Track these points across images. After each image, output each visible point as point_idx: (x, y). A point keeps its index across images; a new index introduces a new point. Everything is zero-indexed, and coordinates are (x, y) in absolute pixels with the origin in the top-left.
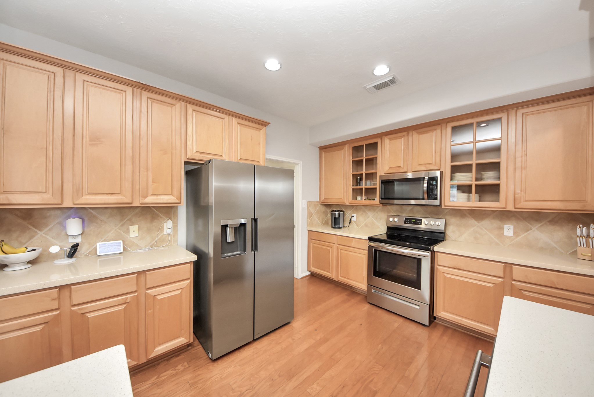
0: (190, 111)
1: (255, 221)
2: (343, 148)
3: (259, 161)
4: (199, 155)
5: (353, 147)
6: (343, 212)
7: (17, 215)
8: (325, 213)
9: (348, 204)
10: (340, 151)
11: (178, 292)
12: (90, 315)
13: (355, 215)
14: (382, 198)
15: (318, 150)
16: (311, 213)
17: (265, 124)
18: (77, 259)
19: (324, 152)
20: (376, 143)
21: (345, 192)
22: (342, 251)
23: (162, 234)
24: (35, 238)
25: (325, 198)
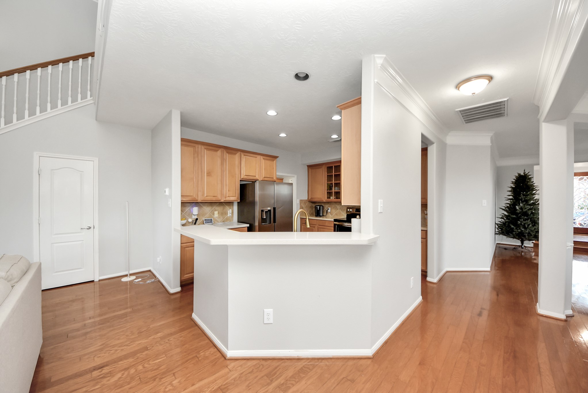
0: (242, 156)
1: (274, 209)
2: (322, 168)
3: (273, 178)
4: (246, 177)
5: (327, 167)
6: (323, 206)
8: (311, 207)
9: (324, 201)
10: (320, 169)
13: (330, 208)
15: (307, 167)
16: (303, 207)
17: (276, 157)
19: (310, 169)
20: (340, 166)
21: (323, 195)
23: (227, 216)
25: (311, 198)
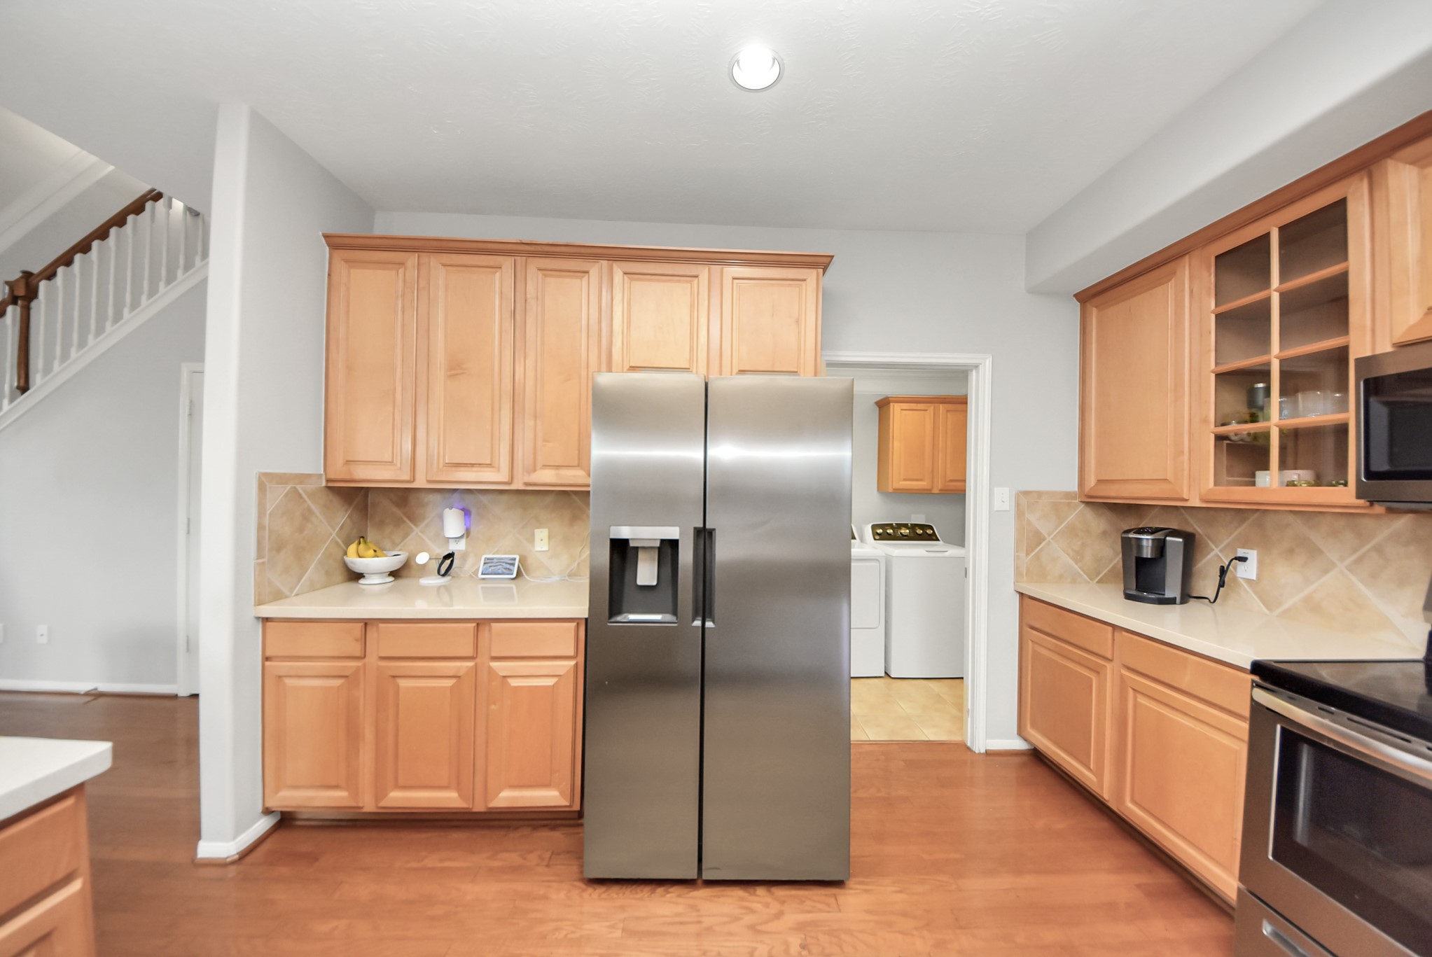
0: (618, 278)
1: (706, 535)
2: (1174, 273)
3: (796, 372)
5: (1217, 258)
7: (391, 500)
9: (1195, 502)
10: (1159, 290)
11: (550, 682)
12: (403, 683)
13: (1252, 555)
14: (1370, 475)
15: (1075, 304)
16: (1038, 533)
17: (816, 262)
18: (451, 580)
19: (1096, 307)
20: (1342, 204)
21: (1182, 452)
22: (1142, 700)
24: (409, 538)
25: (1100, 482)
